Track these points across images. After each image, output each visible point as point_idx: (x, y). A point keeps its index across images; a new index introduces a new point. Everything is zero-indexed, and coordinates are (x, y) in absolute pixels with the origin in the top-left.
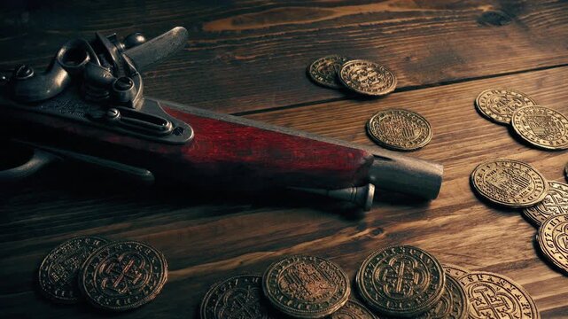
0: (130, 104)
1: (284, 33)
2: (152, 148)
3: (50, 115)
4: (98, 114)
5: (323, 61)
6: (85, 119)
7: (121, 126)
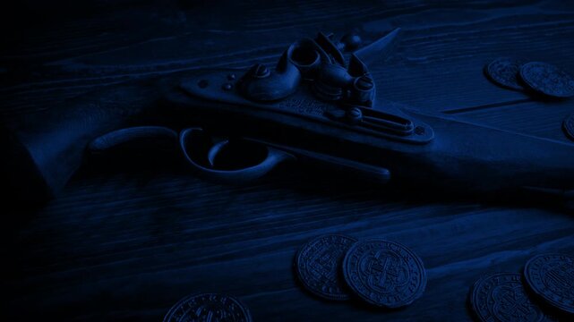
0: (368, 103)
1: (446, 34)
2: (396, 147)
3: (287, 113)
4: (340, 113)
5: (498, 62)
6: (325, 118)
7: (364, 125)
